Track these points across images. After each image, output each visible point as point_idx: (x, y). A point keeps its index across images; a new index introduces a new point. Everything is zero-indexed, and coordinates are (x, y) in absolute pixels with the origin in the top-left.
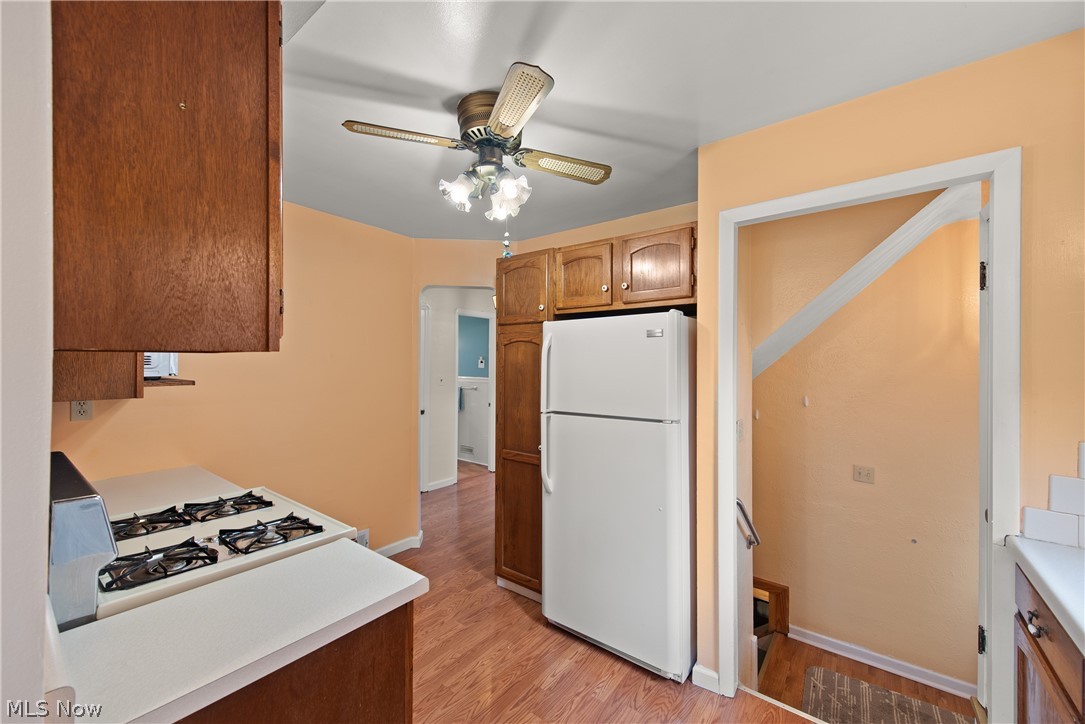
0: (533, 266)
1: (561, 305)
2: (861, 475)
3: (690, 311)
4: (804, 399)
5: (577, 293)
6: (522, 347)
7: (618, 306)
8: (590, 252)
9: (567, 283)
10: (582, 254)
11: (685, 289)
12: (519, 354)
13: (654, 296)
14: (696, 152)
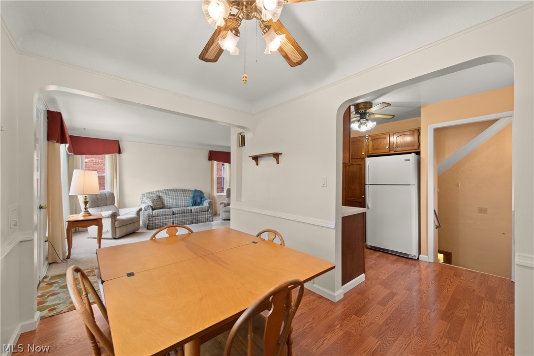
0: (360, 141)
1: (371, 153)
2: (482, 211)
3: (418, 153)
4: (458, 184)
5: (376, 149)
6: (355, 166)
7: (391, 153)
8: (382, 136)
9: (373, 146)
10: (378, 137)
11: (416, 147)
12: (354, 168)
13: (405, 149)
14: (420, 107)
